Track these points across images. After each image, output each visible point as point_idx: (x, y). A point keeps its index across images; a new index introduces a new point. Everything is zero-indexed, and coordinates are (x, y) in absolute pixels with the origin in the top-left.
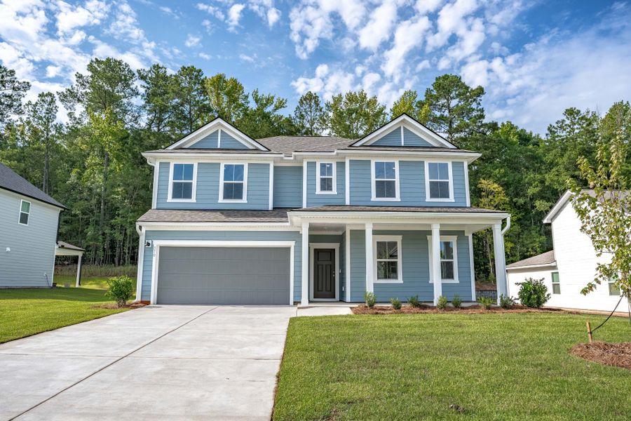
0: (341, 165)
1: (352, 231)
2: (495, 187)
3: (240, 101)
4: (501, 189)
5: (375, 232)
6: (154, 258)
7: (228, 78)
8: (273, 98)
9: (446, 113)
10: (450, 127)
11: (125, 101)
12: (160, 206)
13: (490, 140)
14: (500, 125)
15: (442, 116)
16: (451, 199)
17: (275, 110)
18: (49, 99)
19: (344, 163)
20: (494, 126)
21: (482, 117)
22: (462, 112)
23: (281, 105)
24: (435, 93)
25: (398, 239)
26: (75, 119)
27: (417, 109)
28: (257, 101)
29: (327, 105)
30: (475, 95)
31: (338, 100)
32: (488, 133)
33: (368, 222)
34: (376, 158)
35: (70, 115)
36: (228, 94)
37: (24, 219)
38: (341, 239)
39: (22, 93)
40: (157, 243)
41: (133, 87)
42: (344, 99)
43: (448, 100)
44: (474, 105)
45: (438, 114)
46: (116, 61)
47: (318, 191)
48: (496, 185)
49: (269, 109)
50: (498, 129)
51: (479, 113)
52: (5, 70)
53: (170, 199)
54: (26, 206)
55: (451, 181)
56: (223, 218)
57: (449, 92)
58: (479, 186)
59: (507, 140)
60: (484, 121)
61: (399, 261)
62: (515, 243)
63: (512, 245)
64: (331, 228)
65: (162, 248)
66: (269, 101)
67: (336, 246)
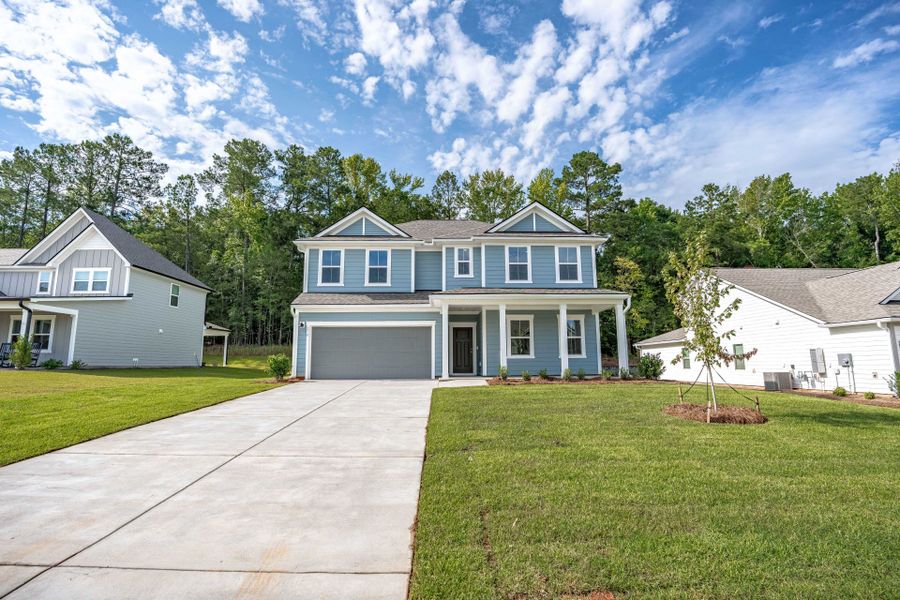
0: (477, 250)
1: (487, 311)
2: (631, 264)
3: (378, 181)
4: (637, 266)
5: (508, 312)
6: (308, 338)
7: (365, 158)
8: (410, 177)
9: (584, 191)
10: (588, 204)
11: (263, 181)
12: (311, 290)
13: (627, 218)
14: (637, 202)
15: (579, 193)
16: (580, 281)
17: (412, 189)
18: (188, 181)
19: (480, 249)
20: (631, 203)
21: (620, 194)
22: (600, 190)
23: (418, 184)
24: (572, 170)
25: (530, 318)
26: (213, 200)
27: (554, 187)
28: (394, 181)
29: (464, 184)
30: (612, 172)
31: (474, 179)
32: (626, 210)
33: (501, 303)
34: (509, 243)
35: (208, 196)
36: (365, 174)
37: (174, 301)
38: (477, 318)
39: (160, 175)
40: (310, 324)
41: (270, 167)
42: (481, 178)
43: (585, 177)
44: (612, 183)
45: (575, 191)
46: (253, 142)
47: (457, 275)
48: (632, 263)
49: (406, 189)
50: (636, 206)
51: (616, 190)
52: (142, 152)
53: (320, 283)
54: (176, 289)
55: (579, 264)
56: (370, 300)
57: (587, 169)
58: (615, 263)
59: (645, 217)
60: (622, 198)
61: (531, 338)
62: (651, 320)
63: (647, 322)
64: (468, 308)
65: (314, 329)
66: (407, 180)
67: (473, 325)
